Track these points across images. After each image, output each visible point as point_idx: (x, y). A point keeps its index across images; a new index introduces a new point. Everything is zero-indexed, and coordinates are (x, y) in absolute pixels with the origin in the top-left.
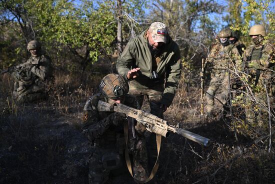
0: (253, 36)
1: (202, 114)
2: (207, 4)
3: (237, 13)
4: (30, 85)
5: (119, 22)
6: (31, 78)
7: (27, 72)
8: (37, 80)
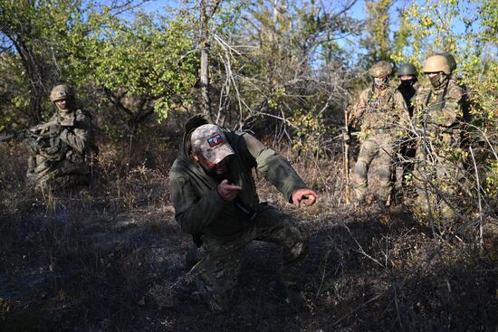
0: (429, 73)
1: (348, 203)
2: (334, 18)
3: (382, 33)
4: (58, 162)
5: (203, 52)
6: (59, 149)
7: (51, 140)
8: (71, 152)
